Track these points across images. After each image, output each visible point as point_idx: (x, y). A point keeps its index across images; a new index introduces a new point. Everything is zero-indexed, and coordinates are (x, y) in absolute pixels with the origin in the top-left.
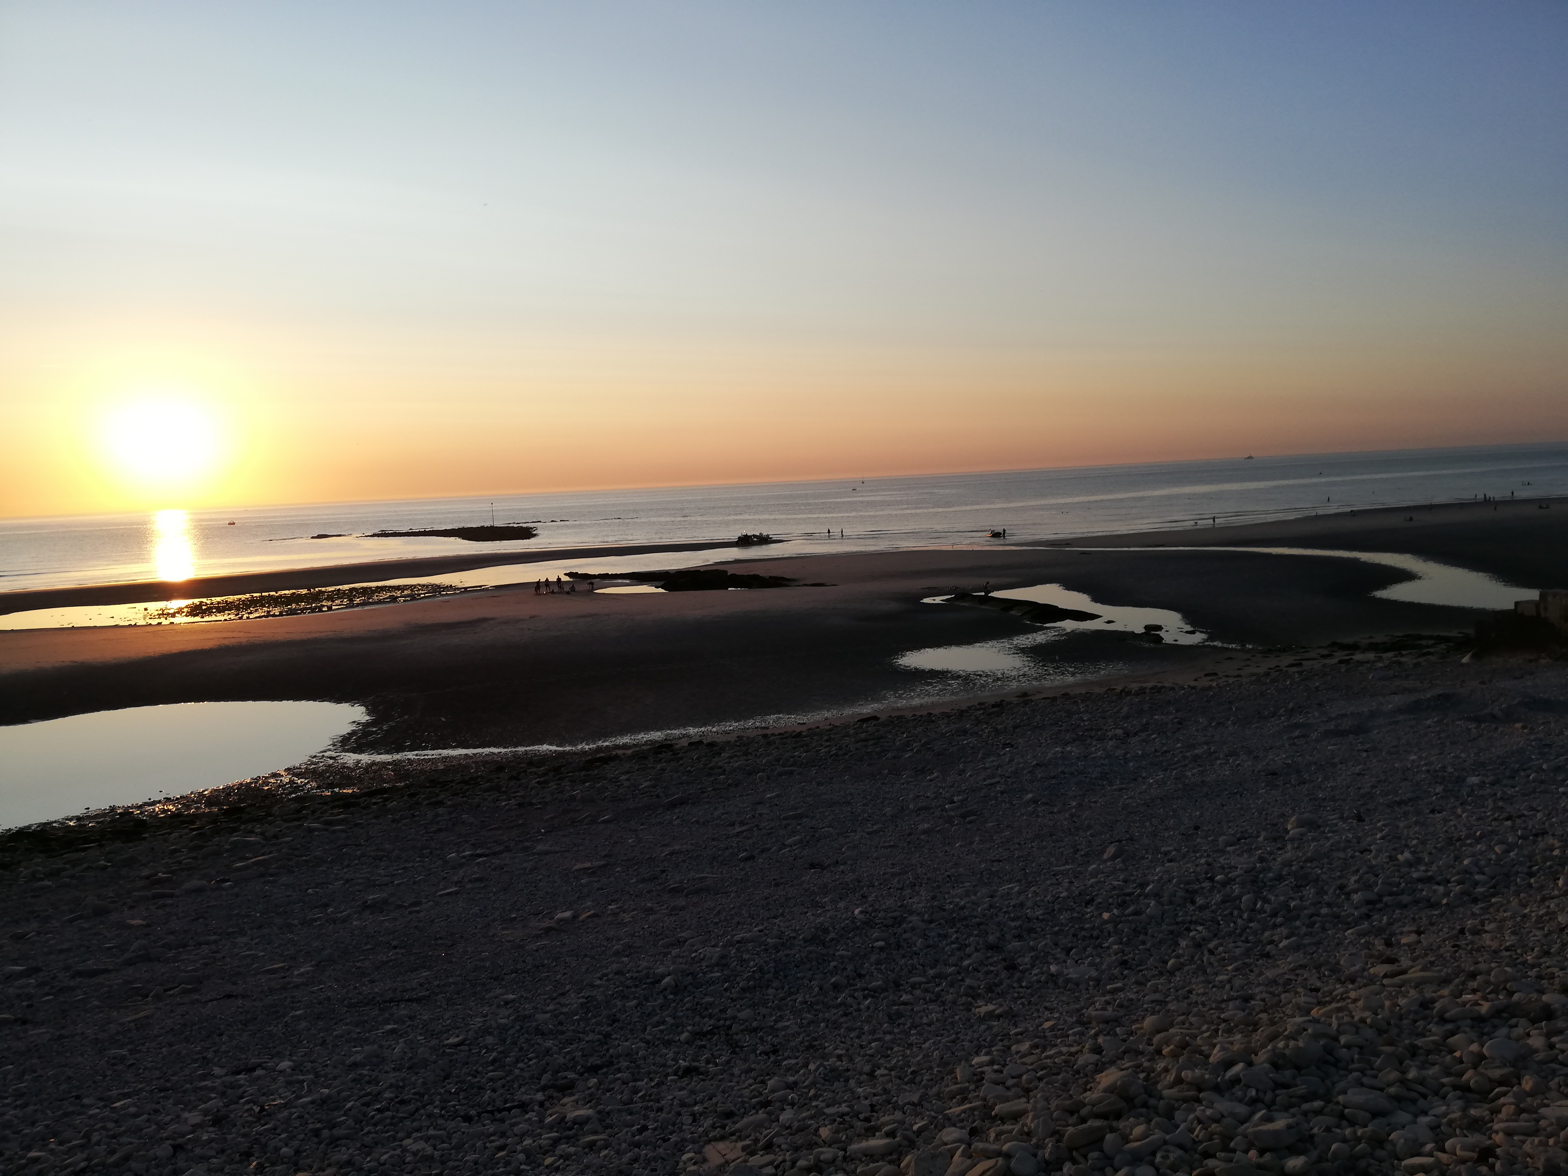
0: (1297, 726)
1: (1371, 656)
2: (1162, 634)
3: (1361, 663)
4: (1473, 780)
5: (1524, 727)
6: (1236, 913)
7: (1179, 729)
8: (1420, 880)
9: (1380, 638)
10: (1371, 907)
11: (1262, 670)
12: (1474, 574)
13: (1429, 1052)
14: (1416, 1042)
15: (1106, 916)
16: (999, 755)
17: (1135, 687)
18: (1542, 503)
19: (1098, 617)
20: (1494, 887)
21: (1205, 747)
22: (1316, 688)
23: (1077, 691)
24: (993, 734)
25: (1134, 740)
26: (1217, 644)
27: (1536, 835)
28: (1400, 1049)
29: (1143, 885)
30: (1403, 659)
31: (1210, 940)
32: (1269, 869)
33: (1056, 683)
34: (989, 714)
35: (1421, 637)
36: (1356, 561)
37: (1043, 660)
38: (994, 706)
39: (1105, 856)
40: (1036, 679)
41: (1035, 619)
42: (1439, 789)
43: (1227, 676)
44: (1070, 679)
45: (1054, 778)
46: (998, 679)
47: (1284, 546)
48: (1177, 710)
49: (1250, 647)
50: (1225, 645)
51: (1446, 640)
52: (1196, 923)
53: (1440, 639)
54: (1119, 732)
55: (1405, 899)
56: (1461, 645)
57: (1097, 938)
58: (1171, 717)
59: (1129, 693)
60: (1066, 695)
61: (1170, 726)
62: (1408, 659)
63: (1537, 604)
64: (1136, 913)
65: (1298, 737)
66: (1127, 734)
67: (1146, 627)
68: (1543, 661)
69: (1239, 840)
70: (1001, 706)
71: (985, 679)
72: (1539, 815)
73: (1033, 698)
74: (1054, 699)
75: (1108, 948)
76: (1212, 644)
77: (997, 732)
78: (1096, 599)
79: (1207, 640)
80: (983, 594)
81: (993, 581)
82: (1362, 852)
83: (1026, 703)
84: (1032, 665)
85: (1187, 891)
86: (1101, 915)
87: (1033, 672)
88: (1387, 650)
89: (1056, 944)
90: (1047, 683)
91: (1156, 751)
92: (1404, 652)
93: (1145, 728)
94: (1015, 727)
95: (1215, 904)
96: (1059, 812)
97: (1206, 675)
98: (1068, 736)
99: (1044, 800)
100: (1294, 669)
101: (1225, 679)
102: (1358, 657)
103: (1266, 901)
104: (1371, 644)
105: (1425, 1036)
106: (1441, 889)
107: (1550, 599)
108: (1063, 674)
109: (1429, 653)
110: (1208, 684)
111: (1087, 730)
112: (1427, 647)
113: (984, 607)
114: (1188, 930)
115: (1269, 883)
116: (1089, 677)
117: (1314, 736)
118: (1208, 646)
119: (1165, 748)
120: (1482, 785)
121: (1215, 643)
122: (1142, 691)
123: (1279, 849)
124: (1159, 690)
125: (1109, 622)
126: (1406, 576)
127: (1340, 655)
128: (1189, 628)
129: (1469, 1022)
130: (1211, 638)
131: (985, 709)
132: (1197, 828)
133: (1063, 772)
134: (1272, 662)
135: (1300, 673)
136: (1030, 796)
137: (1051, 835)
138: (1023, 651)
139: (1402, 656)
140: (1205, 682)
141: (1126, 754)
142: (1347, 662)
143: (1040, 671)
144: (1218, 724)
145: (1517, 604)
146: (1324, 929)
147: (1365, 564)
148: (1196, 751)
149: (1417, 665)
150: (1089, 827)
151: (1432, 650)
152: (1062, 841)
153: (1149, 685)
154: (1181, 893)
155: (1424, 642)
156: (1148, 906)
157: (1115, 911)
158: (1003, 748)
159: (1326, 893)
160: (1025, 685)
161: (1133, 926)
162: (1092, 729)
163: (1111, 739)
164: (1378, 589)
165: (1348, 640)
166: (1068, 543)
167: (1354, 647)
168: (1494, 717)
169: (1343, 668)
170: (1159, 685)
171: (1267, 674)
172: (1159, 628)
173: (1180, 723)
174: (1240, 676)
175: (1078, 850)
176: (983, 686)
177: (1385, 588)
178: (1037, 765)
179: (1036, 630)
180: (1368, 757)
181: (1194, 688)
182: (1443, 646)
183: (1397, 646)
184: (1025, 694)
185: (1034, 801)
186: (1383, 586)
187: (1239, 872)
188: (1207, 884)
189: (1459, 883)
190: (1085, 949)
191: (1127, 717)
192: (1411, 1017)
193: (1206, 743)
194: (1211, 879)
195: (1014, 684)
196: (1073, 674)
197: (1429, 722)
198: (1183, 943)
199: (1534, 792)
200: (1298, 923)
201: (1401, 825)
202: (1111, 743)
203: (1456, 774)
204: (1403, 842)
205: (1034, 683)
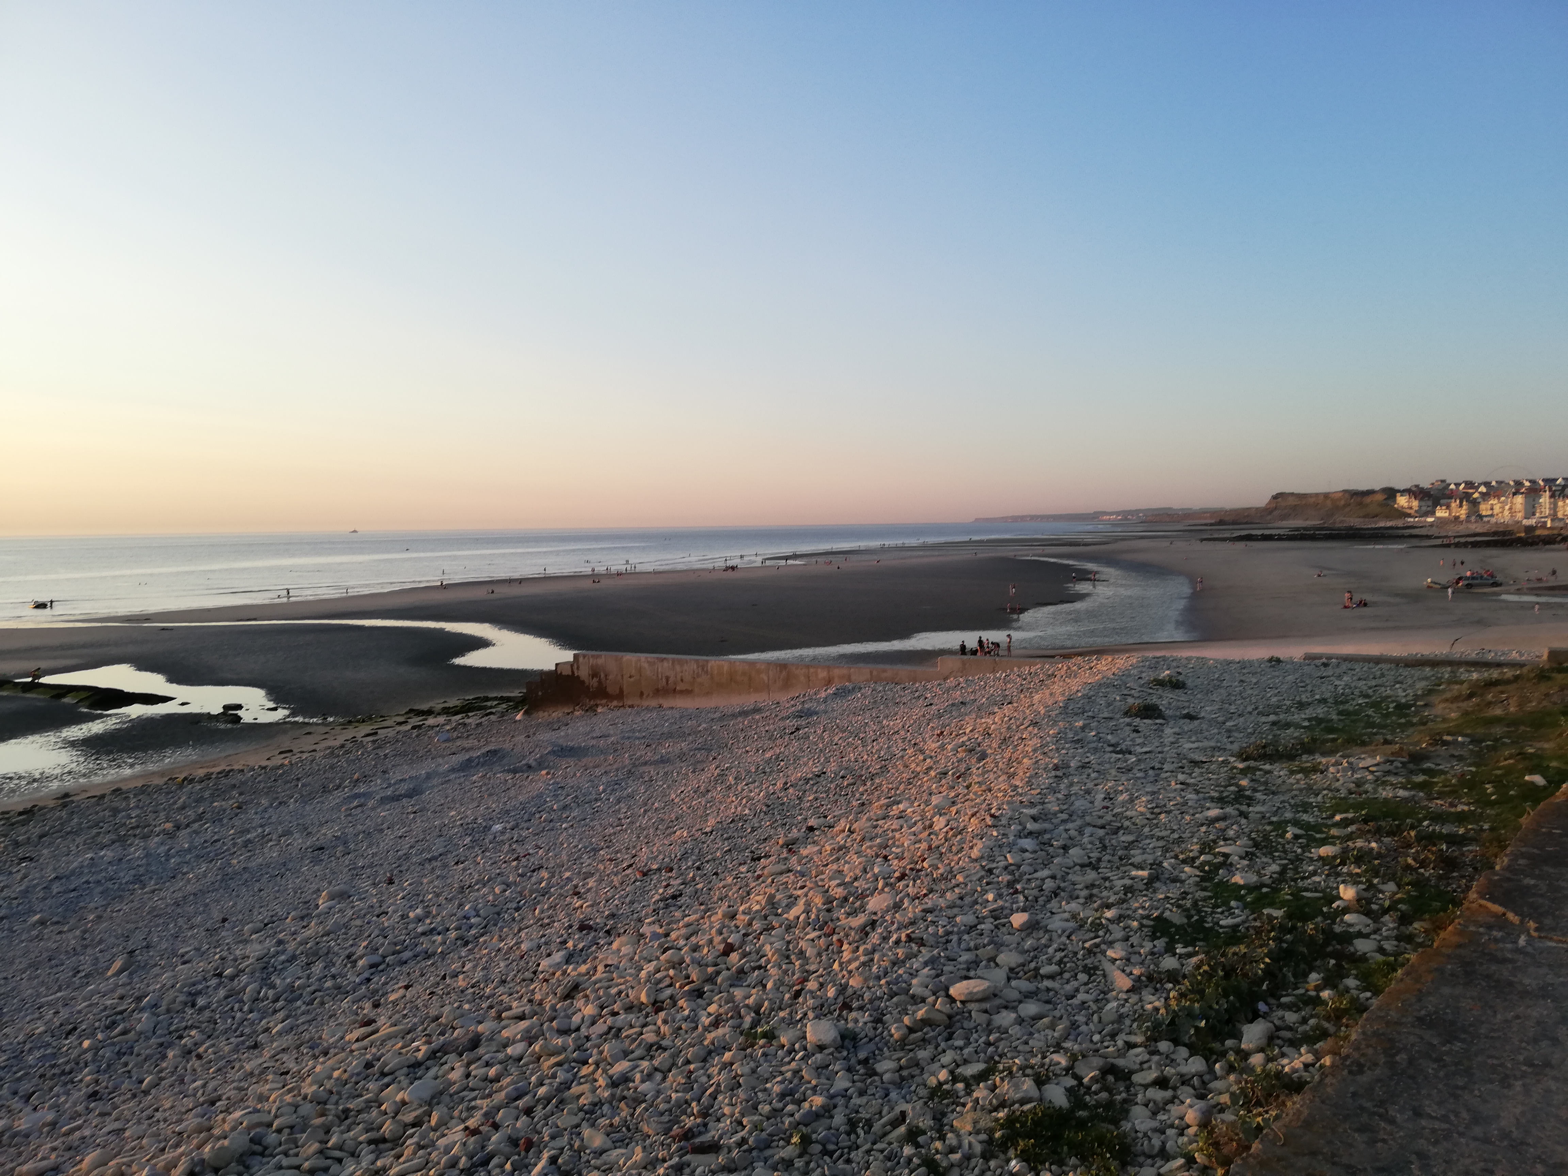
0: (357, 796)
1: (441, 719)
2: (240, 713)
3: (432, 727)
4: (498, 827)
5: (548, 774)
6: (237, 1006)
7: (236, 815)
8: (424, 934)
9: (453, 702)
10: (373, 970)
11: (337, 743)
12: (538, 639)
13: (359, 1112)
14: (348, 1106)
15: (86, 1044)
16: (11, 873)
17: (201, 773)
18: (595, 577)
19: (171, 699)
20: (485, 927)
21: (260, 830)
22: (385, 755)
23: (132, 785)
24: (10, 848)
25: (183, 833)
26: (300, 719)
27: (534, 871)
28: (330, 1118)
29: (139, 999)
30: (467, 721)
31: (203, 1043)
32: (283, 952)
33: (109, 778)
34: (13, 824)
35: (487, 699)
36: (441, 631)
37: (97, 753)
38: (20, 814)
39: (110, 973)
40: (84, 775)
41: (93, 706)
42: (468, 840)
43: (302, 752)
44: (127, 772)
45: (74, 890)
46: (35, 780)
47: (377, 618)
48: (241, 794)
49: (331, 719)
50: (306, 720)
51: (508, 699)
52: (192, 1027)
53: (503, 699)
54: (169, 826)
55: (407, 955)
56: (517, 704)
57: (70, 1073)
58: (231, 802)
59: (191, 781)
60: (117, 791)
61: (228, 812)
62: (472, 720)
63: (572, 665)
64: (125, 1032)
65: (356, 807)
66: (178, 827)
67: (225, 707)
68: (577, 713)
69: (266, 925)
70: (29, 813)
71: (17, 782)
72: (541, 851)
73: (75, 798)
74: (103, 796)
75: (81, 1081)
76: (293, 720)
77: (17, 844)
78: (171, 680)
79: (288, 716)
80: (30, 679)
81: (44, 665)
82: (378, 916)
83: (64, 805)
84: (82, 759)
85: (190, 994)
86: (81, 1044)
87: (81, 767)
88: (456, 713)
89: (15, 1093)
90: (96, 780)
91: (205, 841)
92: (470, 714)
93: (200, 817)
94: (41, 836)
95: (217, 1002)
96: (70, 930)
97: (281, 753)
98: (106, 840)
99: (55, 919)
100: (371, 738)
101: (299, 755)
102: (431, 721)
103: (273, 986)
104: (444, 708)
105: (362, 1096)
106: (439, 938)
107: (581, 659)
108: (119, 766)
109: (491, 713)
110: (280, 762)
111: (132, 828)
112: (491, 707)
113: (28, 695)
114: (181, 1037)
115: (280, 967)
116: (151, 767)
117: (370, 805)
118: (289, 722)
119: (216, 838)
120: (503, 832)
121: (296, 719)
122: (208, 777)
123: (304, 927)
124: (226, 774)
125: (183, 704)
126: (481, 643)
127: (415, 721)
128: (272, 705)
129: (405, 1070)
130: (293, 714)
131: (8, 819)
132: (224, 920)
133: (88, 882)
134: (350, 733)
135: (374, 742)
136: (38, 917)
137: (50, 960)
138: (73, 744)
139: (469, 717)
140: (278, 761)
141: (169, 850)
142: (419, 727)
143: (91, 766)
144: (280, 803)
145: (557, 665)
146: (322, 1003)
147: (449, 633)
148: (249, 836)
149: (479, 725)
150: (101, 941)
151: (494, 710)
152: (62, 965)
153: (218, 769)
154: (182, 998)
155: (489, 704)
156: (140, 1020)
157: (100, 1036)
158: (19, 864)
159: (334, 965)
160: (69, 783)
161: (117, 1048)
162: (138, 827)
163: (158, 835)
164: (457, 656)
165: (425, 707)
166: (148, 618)
167: (429, 712)
168: (529, 767)
169: (415, 732)
170: (228, 768)
171: (342, 746)
172: (239, 707)
173: (239, 808)
174: (314, 751)
175: (78, 972)
176: (13, 791)
177: (463, 656)
178: (57, 878)
179: (92, 718)
180: (414, 818)
181: (265, 768)
182: (504, 706)
183: (465, 709)
184: (67, 795)
185: (42, 923)
186: (461, 653)
187: (251, 961)
188: (214, 982)
189: (457, 929)
190: (51, 1089)
191: (183, 808)
192: (353, 1080)
193: (262, 826)
194: (220, 975)
195: (55, 785)
196: (132, 766)
197: (474, 778)
198: (171, 1054)
199: (543, 831)
200: (299, 1003)
201: (425, 881)
202: (156, 839)
203: (484, 824)
204: (421, 898)
205: (81, 780)
